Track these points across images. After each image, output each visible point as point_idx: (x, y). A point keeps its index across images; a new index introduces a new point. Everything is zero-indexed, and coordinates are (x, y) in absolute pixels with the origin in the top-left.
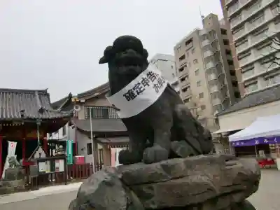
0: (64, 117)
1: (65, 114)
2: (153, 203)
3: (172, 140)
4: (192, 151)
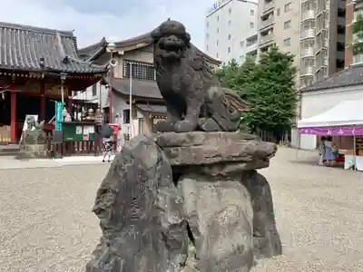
1: (98, 68)
2: (177, 161)
3: (201, 116)
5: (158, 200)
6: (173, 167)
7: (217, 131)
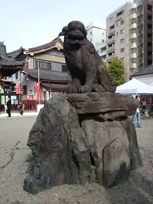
0: (18, 66)
2: (82, 111)
4: (104, 90)
5: (71, 136)
6: (79, 115)
7: (104, 92)
